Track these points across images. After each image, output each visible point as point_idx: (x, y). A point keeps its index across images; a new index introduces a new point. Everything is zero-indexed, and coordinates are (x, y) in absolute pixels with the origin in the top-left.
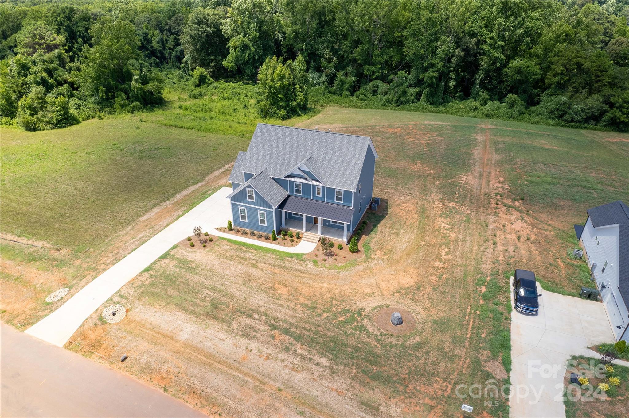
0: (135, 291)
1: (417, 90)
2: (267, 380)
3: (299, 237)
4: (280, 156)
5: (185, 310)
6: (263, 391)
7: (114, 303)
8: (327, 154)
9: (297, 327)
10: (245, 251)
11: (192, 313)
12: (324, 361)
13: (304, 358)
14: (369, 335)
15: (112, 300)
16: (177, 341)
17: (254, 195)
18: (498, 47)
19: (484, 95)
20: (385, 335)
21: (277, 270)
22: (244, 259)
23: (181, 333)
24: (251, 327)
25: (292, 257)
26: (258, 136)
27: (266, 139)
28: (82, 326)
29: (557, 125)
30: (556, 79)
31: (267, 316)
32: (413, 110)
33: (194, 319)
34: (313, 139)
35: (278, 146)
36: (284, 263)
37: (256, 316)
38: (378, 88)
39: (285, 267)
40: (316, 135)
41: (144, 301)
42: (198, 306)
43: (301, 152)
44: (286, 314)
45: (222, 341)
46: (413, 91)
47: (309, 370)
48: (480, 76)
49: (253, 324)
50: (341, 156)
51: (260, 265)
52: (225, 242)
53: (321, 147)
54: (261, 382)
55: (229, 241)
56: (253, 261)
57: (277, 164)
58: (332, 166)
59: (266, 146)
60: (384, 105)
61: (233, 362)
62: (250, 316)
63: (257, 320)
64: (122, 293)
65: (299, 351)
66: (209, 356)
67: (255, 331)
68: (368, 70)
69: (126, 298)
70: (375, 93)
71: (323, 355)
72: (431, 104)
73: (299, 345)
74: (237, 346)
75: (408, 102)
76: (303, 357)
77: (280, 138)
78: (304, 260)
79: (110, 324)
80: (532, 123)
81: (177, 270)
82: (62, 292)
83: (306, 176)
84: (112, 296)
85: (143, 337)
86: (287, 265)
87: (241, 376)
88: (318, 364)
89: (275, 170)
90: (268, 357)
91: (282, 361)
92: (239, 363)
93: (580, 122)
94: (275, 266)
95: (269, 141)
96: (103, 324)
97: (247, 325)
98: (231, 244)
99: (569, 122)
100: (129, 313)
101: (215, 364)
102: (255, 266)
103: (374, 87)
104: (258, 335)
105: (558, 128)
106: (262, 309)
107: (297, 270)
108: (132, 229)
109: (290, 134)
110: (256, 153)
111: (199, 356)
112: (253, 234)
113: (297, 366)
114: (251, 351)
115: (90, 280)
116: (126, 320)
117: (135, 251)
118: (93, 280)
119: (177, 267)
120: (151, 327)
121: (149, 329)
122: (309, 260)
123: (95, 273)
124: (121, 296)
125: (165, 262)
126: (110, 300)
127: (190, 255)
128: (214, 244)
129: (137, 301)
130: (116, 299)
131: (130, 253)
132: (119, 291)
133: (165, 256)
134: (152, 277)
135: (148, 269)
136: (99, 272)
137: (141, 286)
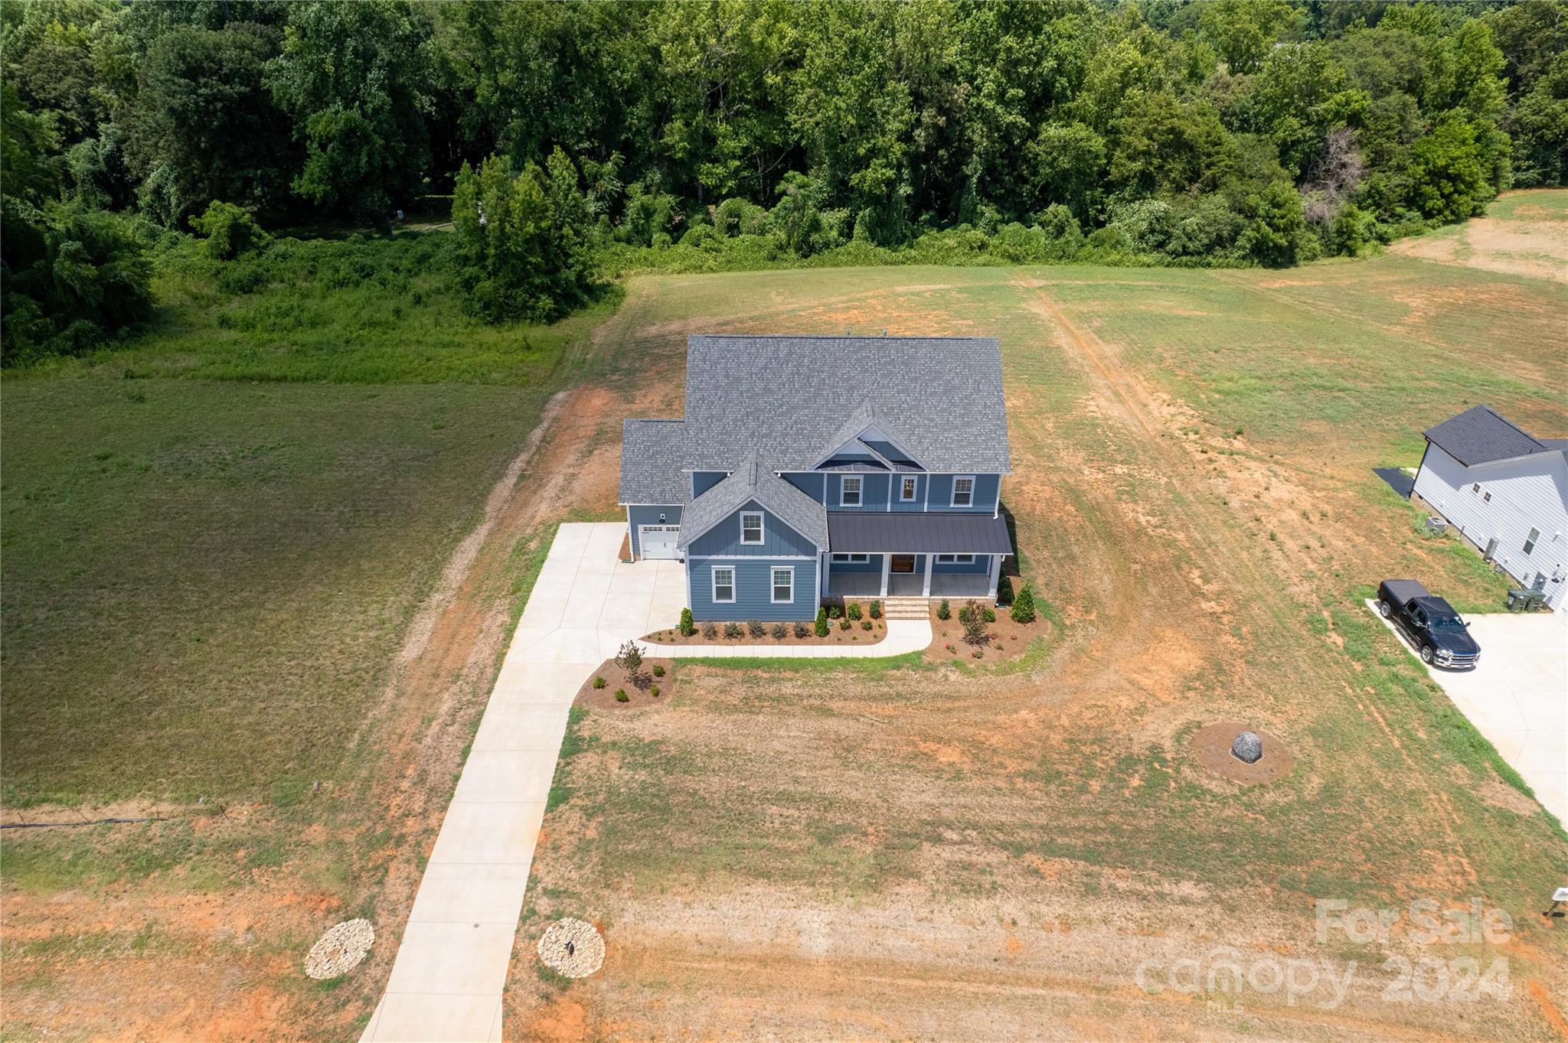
0: (581, 867)
1: (843, 213)
2: (1105, 979)
3: (877, 613)
4: (782, 414)
5: (766, 875)
6: (1121, 1008)
7: (548, 918)
8: (906, 391)
9: (1063, 831)
10: (772, 681)
11: (789, 876)
12: (1190, 889)
13: (1145, 898)
14: (1223, 801)
15: (533, 912)
16: (807, 963)
17: (762, 528)
18: (1012, 100)
19: (989, 212)
20: (1251, 790)
21: (889, 709)
22: (780, 699)
23: (803, 939)
24: (967, 866)
25: (898, 668)
26: (703, 372)
27: (727, 376)
28: (509, 1013)
29: (1160, 263)
30: (1137, 166)
31: (973, 826)
32: (846, 264)
33: (807, 890)
34: (857, 360)
35: (767, 390)
36: (891, 686)
37: (951, 835)
38: (738, 216)
39: (899, 695)
40: (861, 348)
41: (626, 885)
42: (788, 853)
43: (838, 395)
44: (1013, 811)
45: (925, 924)
46: (832, 218)
47: (1178, 921)
48: (973, 169)
49: (964, 857)
50: (945, 393)
51: (836, 705)
52: (699, 670)
53: (884, 376)
54: (1098, 990)
55: (705, 662)
56: (812, 701)
57: (784, 435)
58: (932, 420)
59: (735, 394)
60: (774, 258)
61: (994, 966)
62: (938, 840)
63: (961, 843)
64: (548, 882)
65: (1121, 885)
66: (925, 972)
67: (983, 872)
68: (710, 174)
69: (570, 894)
70: (733, 229)
71: (1178, 879)
72: (880, 244)
73: (1107, 871)
74: (971, 923)
75: (827, 245)
76: (1142, 897)
77: (766, 368)
78: (931, 667)
79: (583, 982)
80: (1108, 265)
81: (642, 775)
82: (358, 935)
83: (877, 456)
84: (526, 903)
85: (710, 986)
86: (900, 688)
87: (1040, 992)
88: (1184, 901)
89: (784, 452)
90: (1067, 926)
91: (1105, 921)
92: (1011, 962)
93: (1199, 253)
94: (874, 699)
95: (738, 379)
96: (564, 989)
97: (950, 864)
98: (719, 671)
99: (1178, 255)
100: (611, 933)
101: (957, 986)
102: (828, 713)
103: (730, 215)
104: (999, 879)
105: (1160, 269)
106: (946, 813)
107: (936, 696)
108: (400, 694)
109: (790, 354)
110: (712, 417)
111: (901, 982)
112: (758, 633)
113: (1146, 922)
114: (1014, 923)
115: (415, 875)
116: (618, 956)
117: (471, 755)
118: (423, 872)
119: (634, 766)
120: (706, 950)
121: (703, 957)
122: (942, 664)
123: (405, 850)
124: (553, 894)
125: (588, 761)
126: (528, 914)
127: (637, 725)
128: (676, 680)
129: (607, 892)
130: (544, 905)
131: (462, 764)
132: (533, 881)
133: (572, 747)
134: (590, 813)
135: (559, 796)
136: (418, 844)
137: (584, 847)
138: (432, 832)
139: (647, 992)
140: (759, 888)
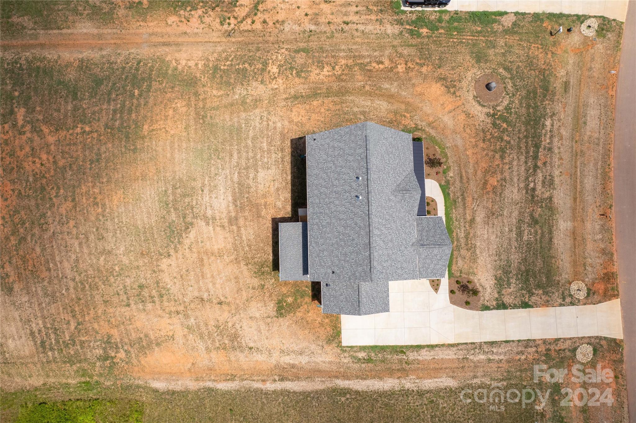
0: (553, 292)
2: (574, 152)
5: (551, 239)
6: (582, 151)
7: (572, 298)
9: (527, 153)
11: (550, 232)
12: (548, 123)
13: (552, 136)
14: (511, 102)
15: (571, 303)
16: (575, 227)
20: (507, 92)
21: (469, 199)
22: (467, 237)
23: (569, 229)
24: (544, 182)
25: (449, 194)
27: (387, 261)
28: (600, 302)
31: (527, 178)
33: (555, 227)
36: (458, 198)
37: (532, 185)
39: (462, 195)
41: (557, 278)
42: (543, 233)
43: (392, 207)
44: (519, 165)
49: (540, 183)
51: (468, 218)
52: (454, 267)
53: (384, 183)
54: (577, 155)
56: (467, 226)
57: (406, 233)
61: (572, 180)
62: (534, 189)
63: (535, 182)
64: (560, 301)
65: (548, 141)
67: (545, 178)
69: (563, 293)
71: (544, 125)
73: (543, 143)
76: (551, 137)
78: (448, 182)
81: (513, 281)
84: (569, 305)
85: (584, 252)
86: (459, 194)
87: (578, 170)
88: (552, 125)
90: (561, 159)
91: (559, 148)
92: (571, 175)
94: (464, 204)
96: (591, 290)
97: (543, 186)
98: (455, 260)
101: (578, 190)
102: (472, 221)
104: (548, 174)
106: (522, 185)
107: (461, 181)
111: (578, 204)
114: (561, 172)
115: (562, 340)
116: (576, 277)
117: (508, 339)
118: (560, 339)
119: (509, 284)
120: (573, 255)
121: (575, 255)
122: (445, 178)
123: (552, 347)
124: (564, 299)
125: (507, 300)
126: (572, 304)
127: (487, 286)
128: (460, 276)
129: (560, 284)
130: (568, 300)
131: (513, 341)
132: (561, 305)
133: (502, 306)
134: (531, 294)
135: (525, 305)
136: (550, 343)
137: (546, 293)
138: (545, 341)
139: (587, 268)
140: (555, 241)
